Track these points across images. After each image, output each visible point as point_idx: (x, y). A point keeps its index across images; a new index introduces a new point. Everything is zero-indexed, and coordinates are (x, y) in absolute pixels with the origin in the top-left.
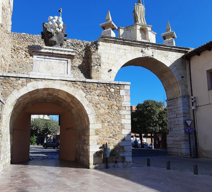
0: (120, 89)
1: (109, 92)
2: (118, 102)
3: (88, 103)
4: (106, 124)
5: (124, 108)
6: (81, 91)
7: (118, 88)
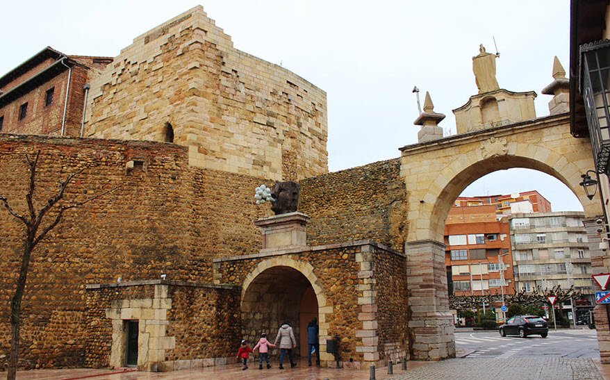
0: (355, 253)
1: (341, 261)
2: (353, 273)
3: (316, 279)
4: (338, 307)
5: (361, 281)
6: (308, 265)
7: (352, 252)
